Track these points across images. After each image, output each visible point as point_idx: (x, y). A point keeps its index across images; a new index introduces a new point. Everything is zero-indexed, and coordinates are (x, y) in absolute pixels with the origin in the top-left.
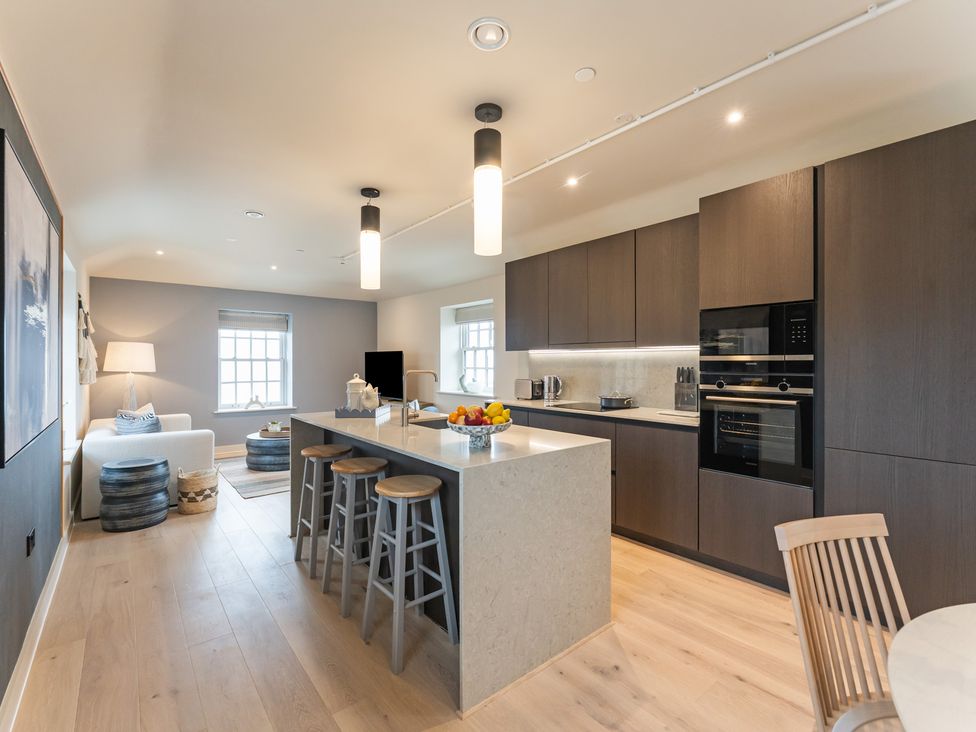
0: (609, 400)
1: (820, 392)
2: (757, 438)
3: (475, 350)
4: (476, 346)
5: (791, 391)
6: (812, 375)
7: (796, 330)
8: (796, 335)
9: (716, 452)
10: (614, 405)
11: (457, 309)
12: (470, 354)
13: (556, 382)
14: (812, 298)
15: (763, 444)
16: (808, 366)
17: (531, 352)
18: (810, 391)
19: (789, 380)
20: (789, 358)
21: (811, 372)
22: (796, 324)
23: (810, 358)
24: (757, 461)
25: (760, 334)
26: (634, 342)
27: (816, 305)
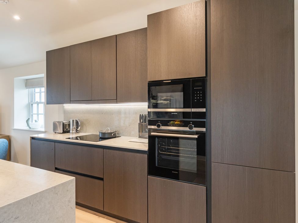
0: (104, 134)
1: (209, 130)
2: (178, 156)
3: (38, 103)
4: (39, 101)
5: (195, 129)
6: (205, 120)
7: (197, 94)
8: (197, 97)
9: (157, 165)
10: (106, 136)
11: (27, 80)
12: (35, 106)
13: (77, 122)
14: (205, 76)
15: (181, 159)
16: (203, 115)
17: (65, 105)
18: (204, 130)
19: (194, 123)
20: (194, 110)
21: (205, 118)
22: (197, 90)
23: (204, 110)
24: (178, 171)
25: (179, 96)
26: (116, 100)
27: (207, 80)
